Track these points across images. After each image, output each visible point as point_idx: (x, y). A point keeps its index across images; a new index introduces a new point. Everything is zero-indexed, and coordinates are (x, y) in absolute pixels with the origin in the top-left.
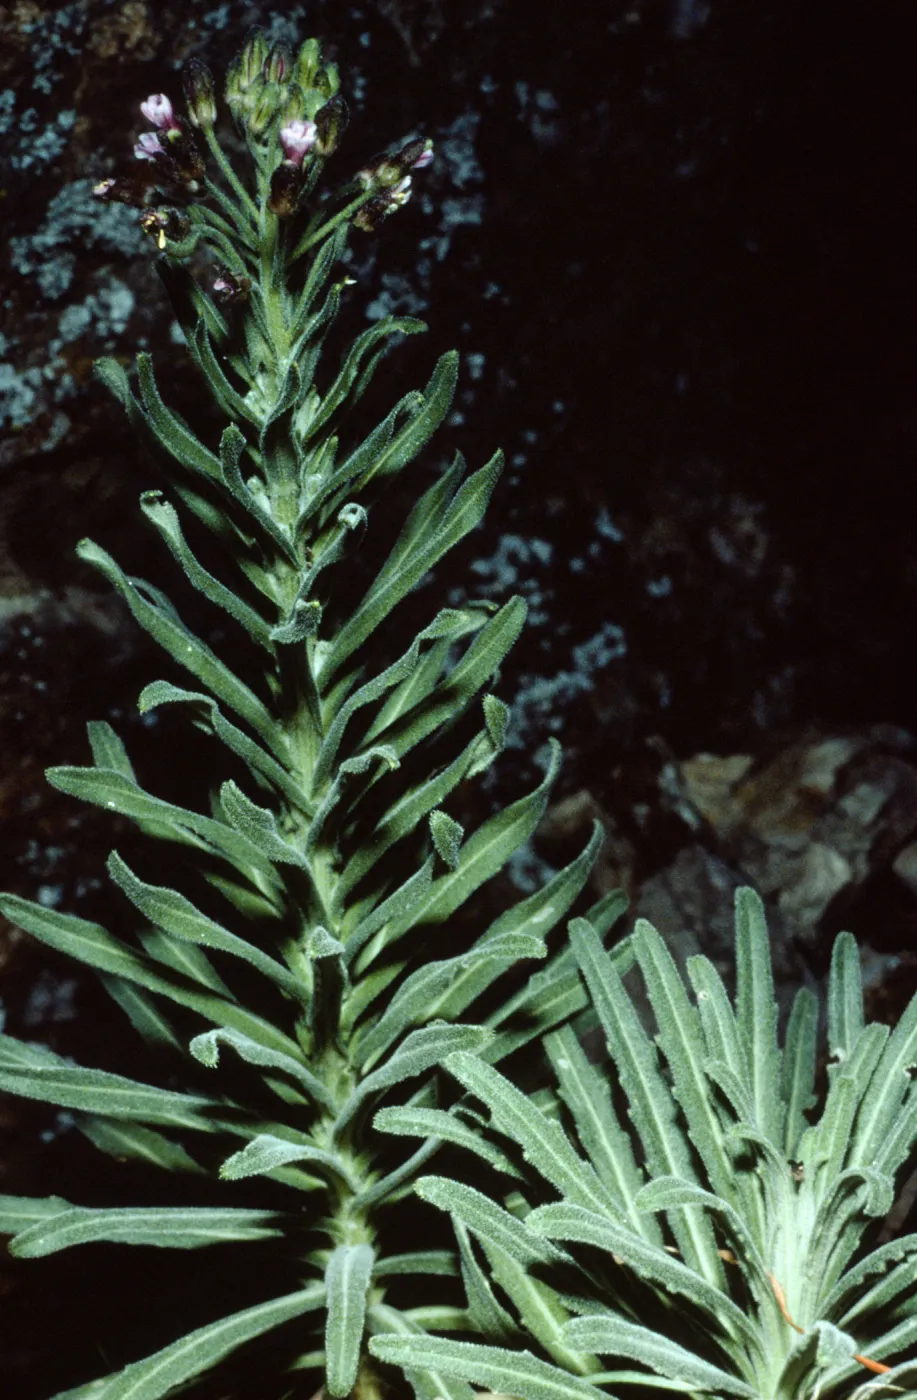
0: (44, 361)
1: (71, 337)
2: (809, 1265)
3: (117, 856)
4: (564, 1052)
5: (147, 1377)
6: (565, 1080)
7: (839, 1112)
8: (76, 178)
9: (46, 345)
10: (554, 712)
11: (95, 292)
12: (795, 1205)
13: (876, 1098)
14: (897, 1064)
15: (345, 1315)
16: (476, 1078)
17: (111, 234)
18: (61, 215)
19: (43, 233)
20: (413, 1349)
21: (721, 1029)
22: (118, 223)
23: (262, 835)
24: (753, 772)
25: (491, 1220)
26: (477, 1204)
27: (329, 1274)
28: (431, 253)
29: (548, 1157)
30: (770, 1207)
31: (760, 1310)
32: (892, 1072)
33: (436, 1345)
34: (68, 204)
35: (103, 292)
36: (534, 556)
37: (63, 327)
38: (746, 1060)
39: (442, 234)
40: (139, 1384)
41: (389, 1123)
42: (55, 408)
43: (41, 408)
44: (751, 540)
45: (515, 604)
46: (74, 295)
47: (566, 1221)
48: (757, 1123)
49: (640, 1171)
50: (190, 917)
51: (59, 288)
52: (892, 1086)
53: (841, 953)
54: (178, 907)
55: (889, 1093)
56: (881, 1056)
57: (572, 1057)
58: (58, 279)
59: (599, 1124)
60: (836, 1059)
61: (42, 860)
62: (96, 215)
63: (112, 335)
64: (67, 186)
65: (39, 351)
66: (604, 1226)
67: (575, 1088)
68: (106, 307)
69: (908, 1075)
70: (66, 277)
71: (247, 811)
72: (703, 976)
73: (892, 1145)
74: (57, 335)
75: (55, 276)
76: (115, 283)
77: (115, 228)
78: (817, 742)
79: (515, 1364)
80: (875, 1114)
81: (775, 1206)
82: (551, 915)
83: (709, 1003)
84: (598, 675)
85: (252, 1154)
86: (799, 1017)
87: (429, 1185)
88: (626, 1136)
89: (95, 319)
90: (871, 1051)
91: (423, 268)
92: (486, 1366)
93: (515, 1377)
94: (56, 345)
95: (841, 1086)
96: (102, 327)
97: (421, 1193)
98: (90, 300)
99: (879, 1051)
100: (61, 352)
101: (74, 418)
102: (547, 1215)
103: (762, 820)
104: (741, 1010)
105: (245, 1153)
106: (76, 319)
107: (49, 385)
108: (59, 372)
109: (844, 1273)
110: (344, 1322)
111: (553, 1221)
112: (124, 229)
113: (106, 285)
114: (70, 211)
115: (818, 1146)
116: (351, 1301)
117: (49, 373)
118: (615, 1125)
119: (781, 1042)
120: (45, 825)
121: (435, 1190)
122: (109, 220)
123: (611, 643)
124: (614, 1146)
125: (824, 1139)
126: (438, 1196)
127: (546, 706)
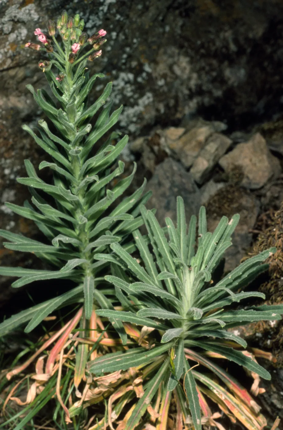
0: (5, 47)
1: (11, 41)
2: (193, 289)
3: (34, 198)
4: (137, 235)
5: (44, 312)
6: (137, 242)
7: (200, 255)
8: (13, 5)
9: (5, 43)
10: (134, 116)
11: (17, 29)
12: (190, 275)
13: (208, 249)
14: (213, 242)
15: (89, 300)
16: (117, 250)
17: (21, 17)
18: (9, 14)
19: (5, 18)
20: (105, 312)
21: (173, 234)
22: (23, 14)
23: (68, 195)
24: (185, 133)
25: (121, 284)
26: (118, 281)
27: (85, 283)
28: (103, 10)
29: (134, 267)
30: (184, 275)
31: (182, 298)
32: (212, 243)
33: (110, 311)
34: (10, 11)
35: (19, 30)
36: (129, 79)
37: (9, 39)
38: (179, 241)
39: (105, 5)
40: (42, 314)
41: (97, 257)
42: (7, 58)
43: (4, 58)
44: (185, 68)
45: (126, 137)
46: (13, 31)
47: (138, 286)
48: (181, 259)
49: (155, 263)
50: (51, 210)
51: (8, 30)
52: (212, 247)
53: (201, 212)
54: (48, 208)
55: (211, 248)
56: (210, 240)
57: (139, 236)
58: (8, 28)
59: (145, 252)
60: (200, 236)
61: (5, 163)
62: (18, 13)
63: (22, 40)
64: (11, 7)
65: (3, 45)
66: (146, 286)
67: (140, 244)
68: (20, 33)
69: (216, 244)
70: (10, 28)
71: (64, 191)
72: (169, 222)
73: (212, 262)
74: (7, 41)
75: (7, 28)
76: (22, 27)
77: (23, 15)
78: (201, 127)
79: (127, 315)
80: (208, 253)
81: (185, 275)
82: (134, 201)
83: (170, 228)
84: (146, 107)
85: (67, 267)
86: (192, 222)
87: (108, 277)
88: (151, 255)
89: (17, 36)
90: (207, 239)
91: (101, 14)
92: (121, 315)
93: (127, 318)
94: (8, 43)
95: (200, 248)
96: (19, 38)
97: (106, 279)
98: (16, 32)
99: (209, 239)
100: (9, 44)
101: (12, 60)
102: (134, 285)
103: (187, 147)
104: (178, 226)
105: (65, 267)
106: (12, 37)
107: (6, 53)
108: (8, 50)
109: (199, 293)
110: (89, 302)
111: (135, 287)
112: (25, 15)
113: (20, 28)
114: (11, 12)
115: (195, 262)
116: (90, 297)
117: (6, 50)
118: (149, 252)
119: (187, 234)
120: (6, 155)
121: (109, 278)
122: (21, 14)
123: (148, 98)
124: (148, 257)
125: (196, 261)
126: (110, 280)
127: (132, 115)
